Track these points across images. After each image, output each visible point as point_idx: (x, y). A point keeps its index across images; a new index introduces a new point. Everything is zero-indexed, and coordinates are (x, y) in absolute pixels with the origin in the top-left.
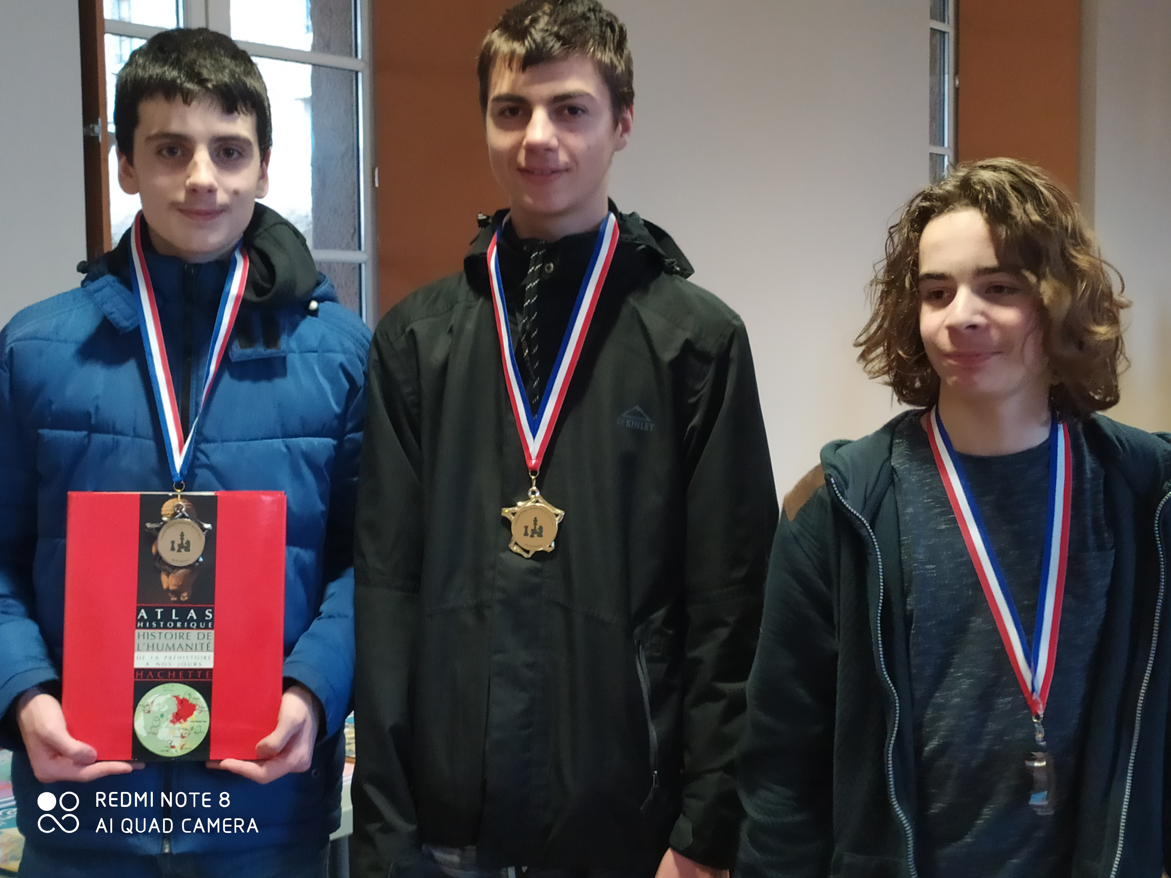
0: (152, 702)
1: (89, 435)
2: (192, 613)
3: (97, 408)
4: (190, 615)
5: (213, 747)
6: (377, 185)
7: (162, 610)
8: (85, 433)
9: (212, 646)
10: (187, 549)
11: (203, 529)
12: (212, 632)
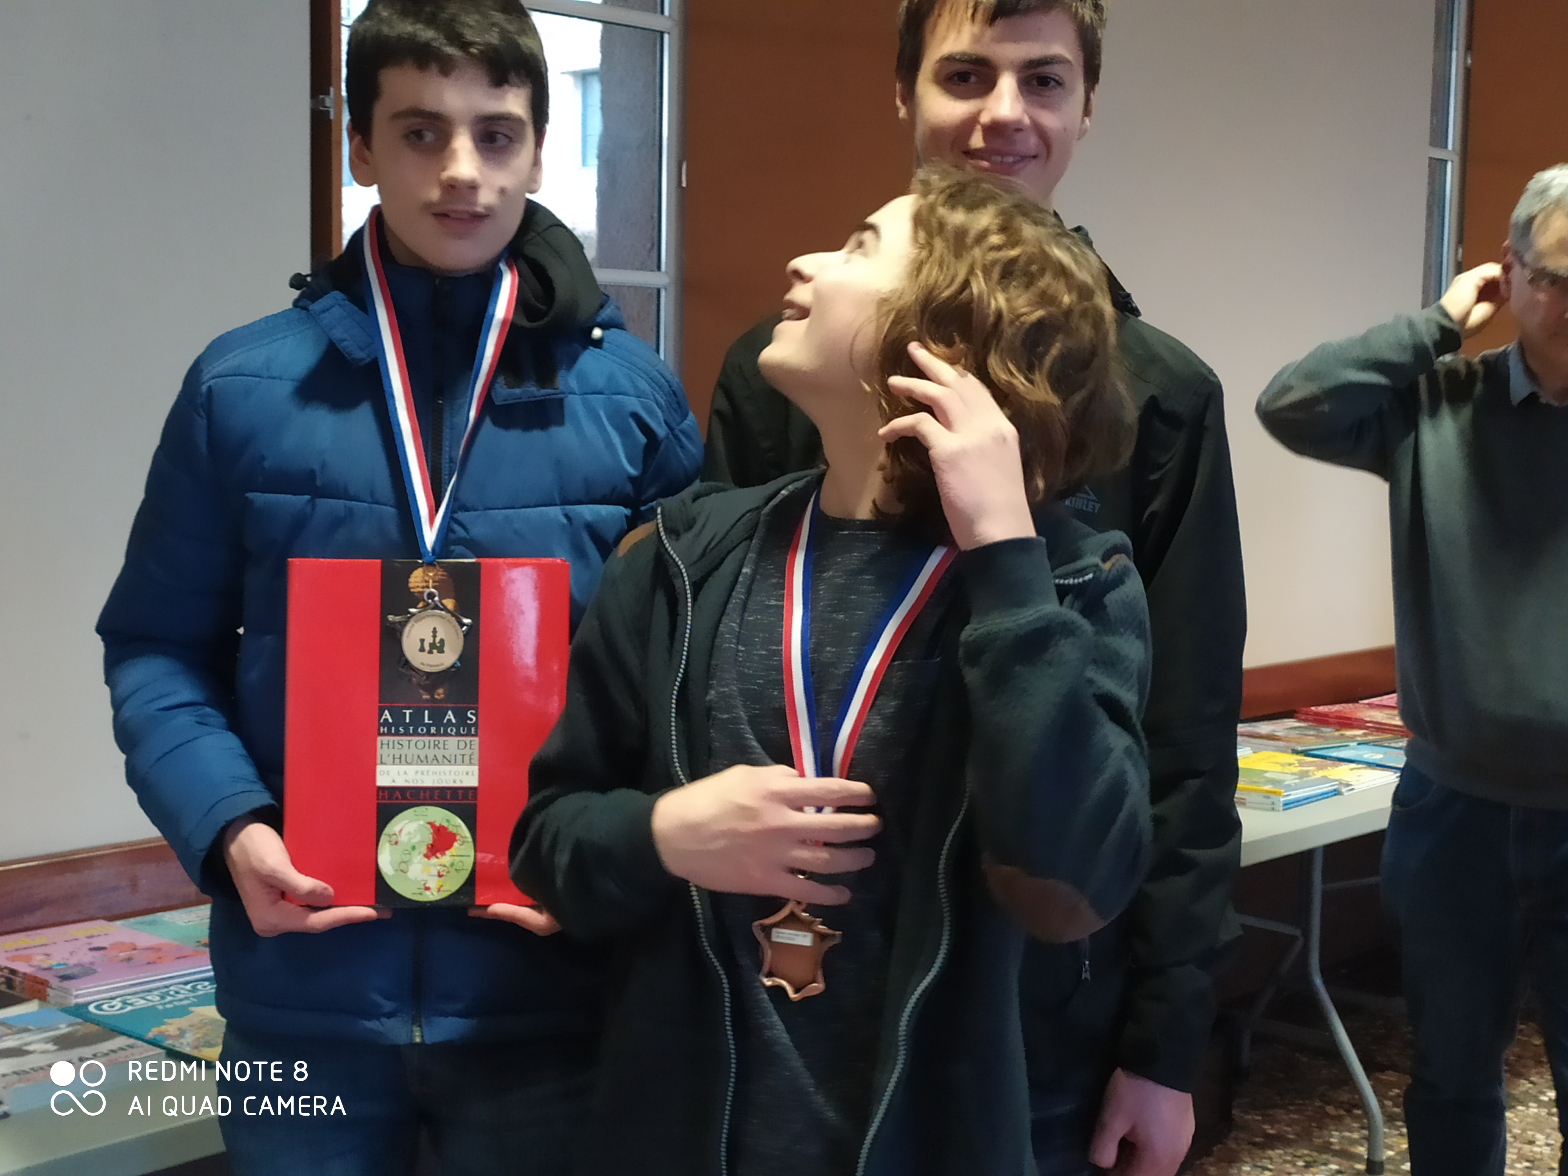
0: (400, 831)
1: (312, 503)
3: (323, 465)
6: (684, 185)
8: (307, 497)
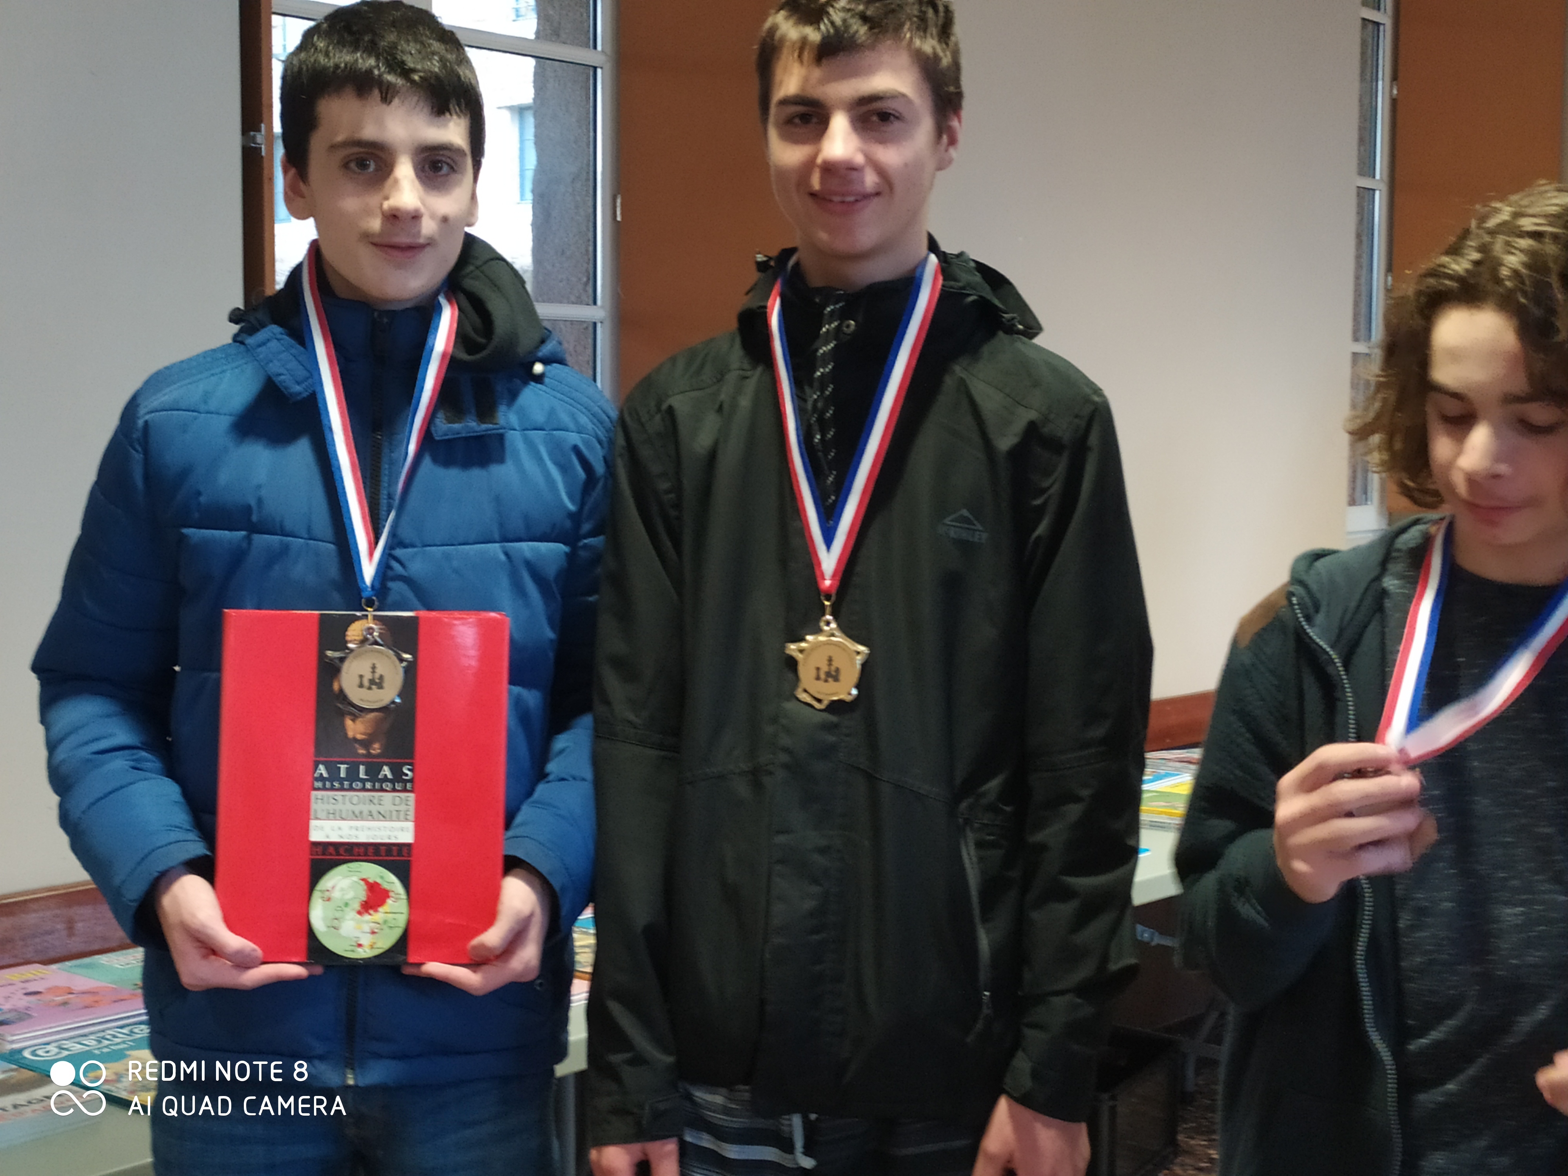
1: (248, 539)
2: (386, 771)
3: (260, 501)
4: (382, 773)
5: (412, 946)
6: (619, 219)
7: (346, 766)
8: (244, 533)
9: (411, 814)
10: (380, 686)
11: (401, 660)
12: (412, 796)
